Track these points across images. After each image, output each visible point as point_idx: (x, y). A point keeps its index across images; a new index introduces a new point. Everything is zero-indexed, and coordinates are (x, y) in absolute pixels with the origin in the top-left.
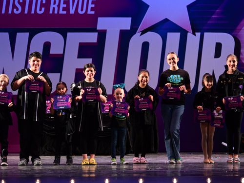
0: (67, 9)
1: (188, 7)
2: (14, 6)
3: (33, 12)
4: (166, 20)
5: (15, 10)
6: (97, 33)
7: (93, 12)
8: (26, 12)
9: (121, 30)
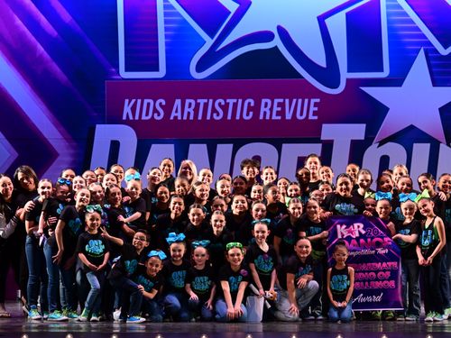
0: (282, 113)
1: (441, 110)
2: (214, 110)
3: (238, 118)
4: (412, 127)
5: (215, 115)
6: (321, 145)
7: (316, 118)
8: (229, 118)
9: (352, 141)
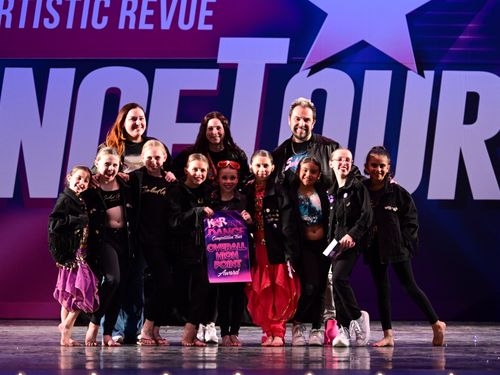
0: (154, 19)
1: (409, 17)
2: (45, 13)
3: (83, 25)
4: (363, 44)
5: (46, 21)
6: (217, 71)
7: (210, 27)
8: (70, 25)
9: (267, 65)
